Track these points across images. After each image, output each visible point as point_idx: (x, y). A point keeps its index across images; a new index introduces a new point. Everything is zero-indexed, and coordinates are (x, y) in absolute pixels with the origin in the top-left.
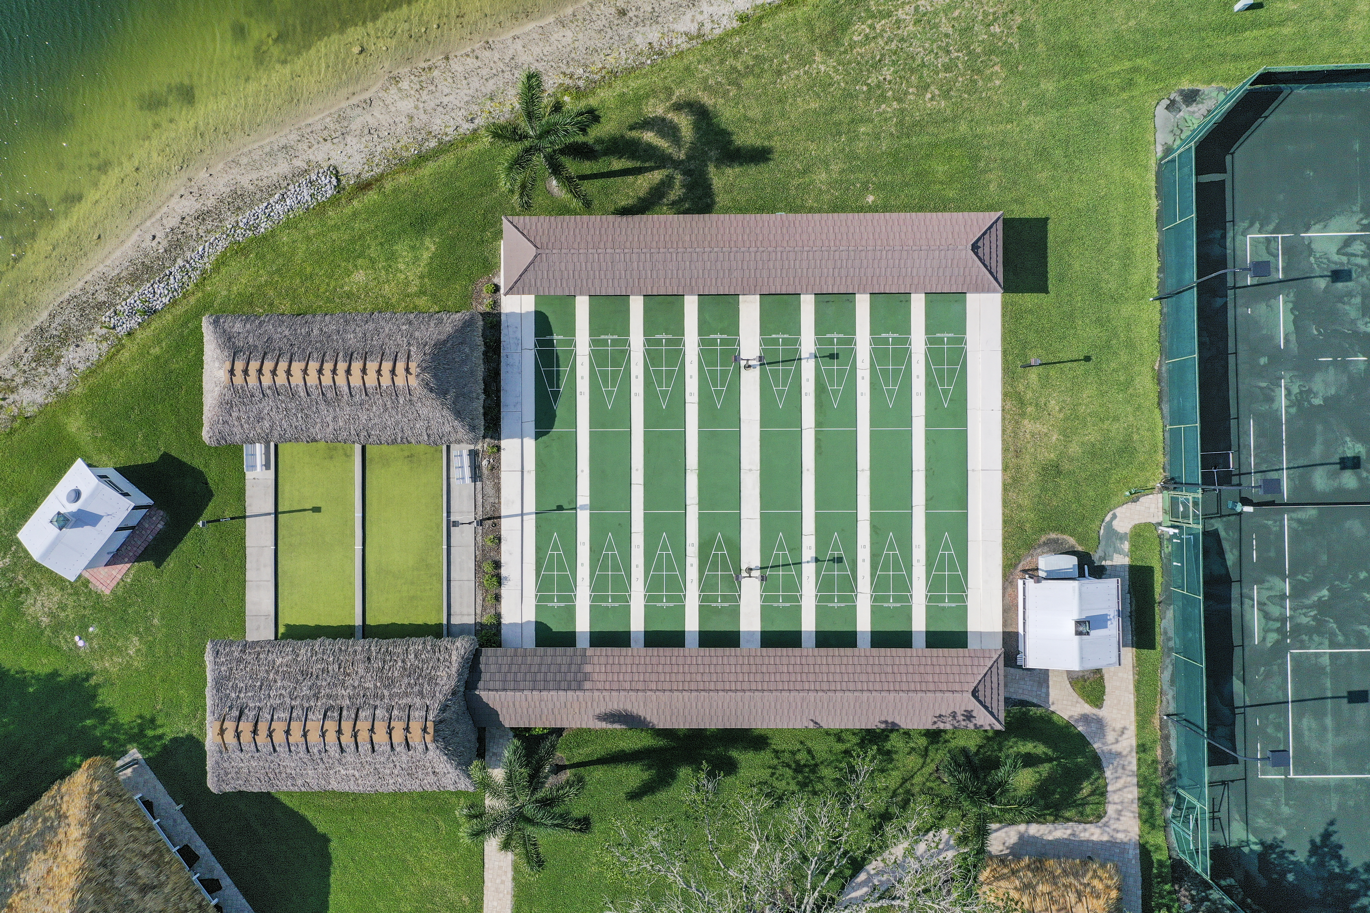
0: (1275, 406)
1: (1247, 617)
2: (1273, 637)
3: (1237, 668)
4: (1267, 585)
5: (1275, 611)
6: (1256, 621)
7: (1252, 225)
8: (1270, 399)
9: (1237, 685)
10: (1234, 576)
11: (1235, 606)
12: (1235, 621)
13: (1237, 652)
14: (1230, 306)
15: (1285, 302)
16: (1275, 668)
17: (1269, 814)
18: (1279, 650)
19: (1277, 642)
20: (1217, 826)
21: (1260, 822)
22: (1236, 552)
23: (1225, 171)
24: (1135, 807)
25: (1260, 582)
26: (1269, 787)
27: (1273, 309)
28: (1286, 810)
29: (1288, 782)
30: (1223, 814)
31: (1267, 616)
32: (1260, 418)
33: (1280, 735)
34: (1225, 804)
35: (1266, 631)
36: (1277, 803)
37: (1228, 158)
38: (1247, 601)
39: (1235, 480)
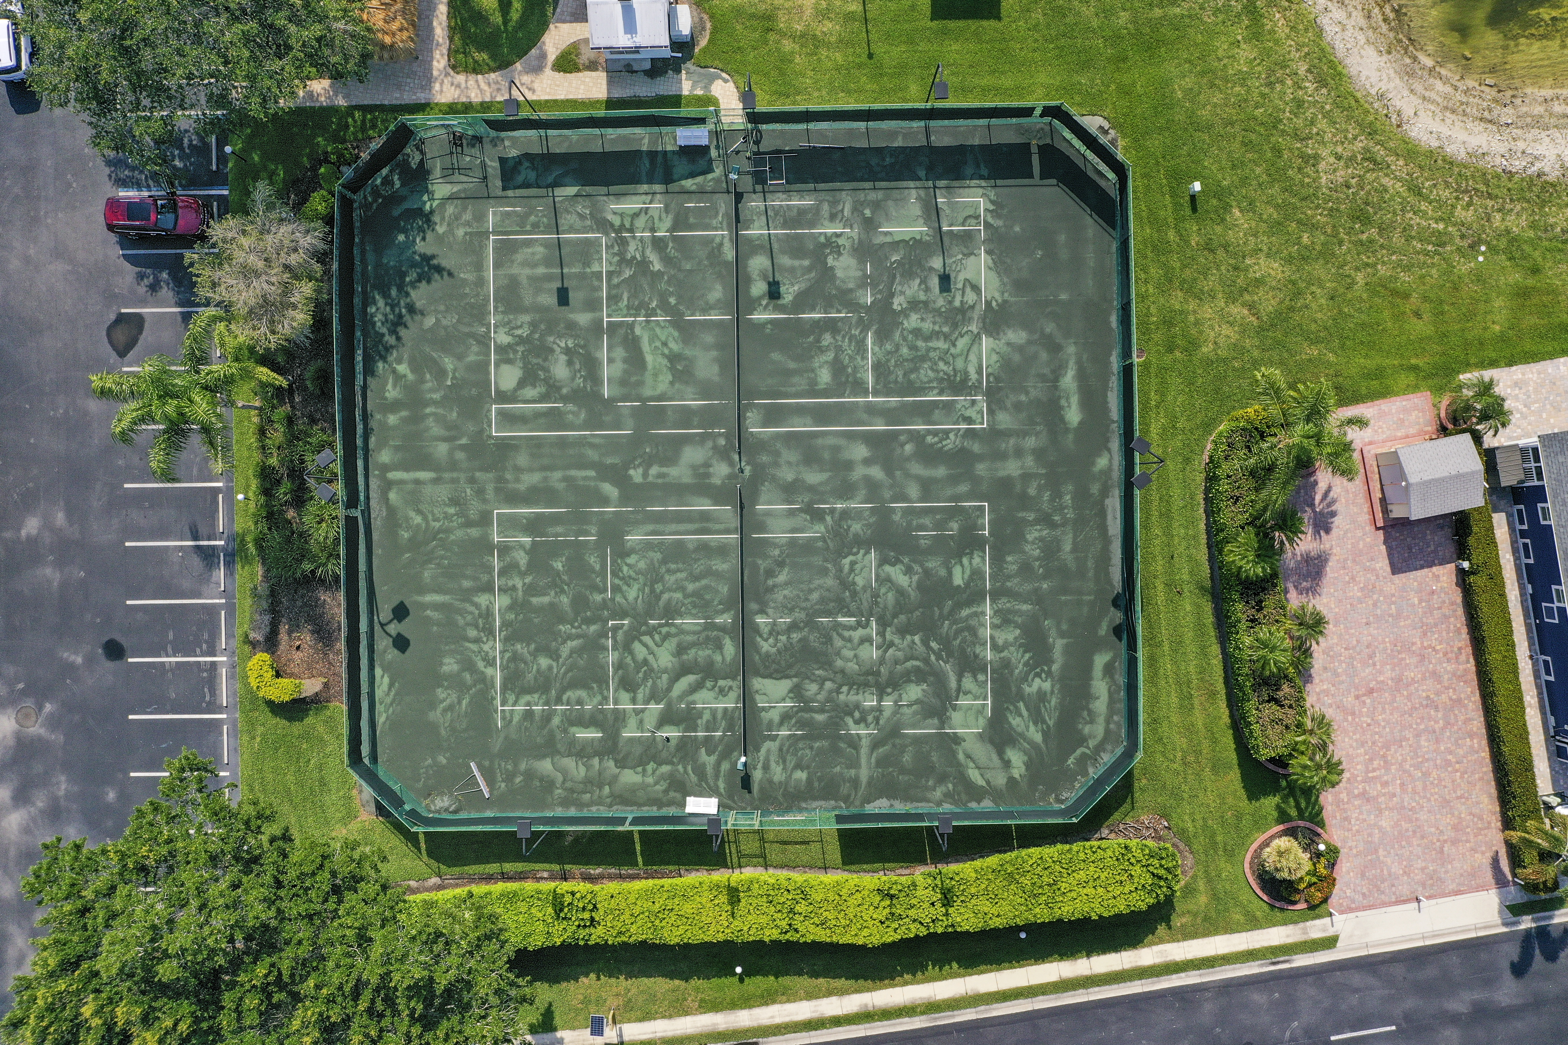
0: (826, 223)
1: (634, 198)
2: (617, 221)
3: (589, 189)
4: (664, 215)
5: (640, 222)
6: (630, 205)
7: (992, 202)
8: (833, 217)
9: (572, 190)
10: (673, 187)
11: (645, 187)
12: (630, 187)
13: (603, 190)
14: (918, 184)
15: (921, 232)
16: (589, 223)
17: (457, 218)
18: (603, 225)
19: (612, 225)
20: (446, 172)
21: (450, 209)
22: (694, 188)
23: (1042, 178)
24: (464, 99)
25: (667, 209)
26: (480, 217)
27: (913, 222)
28: (460, 232)
29: (487, 233)
30: (457, 177)
31: (636, 215)
32: (817, 210)
33: (528, 228)
34: (465, 179)
35: (622, 215)
36: (468, 224)
37: (1054, 181)
38: (649, 197)
39: (759, 188)
